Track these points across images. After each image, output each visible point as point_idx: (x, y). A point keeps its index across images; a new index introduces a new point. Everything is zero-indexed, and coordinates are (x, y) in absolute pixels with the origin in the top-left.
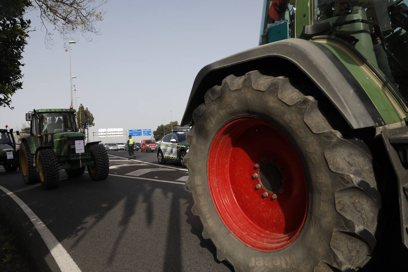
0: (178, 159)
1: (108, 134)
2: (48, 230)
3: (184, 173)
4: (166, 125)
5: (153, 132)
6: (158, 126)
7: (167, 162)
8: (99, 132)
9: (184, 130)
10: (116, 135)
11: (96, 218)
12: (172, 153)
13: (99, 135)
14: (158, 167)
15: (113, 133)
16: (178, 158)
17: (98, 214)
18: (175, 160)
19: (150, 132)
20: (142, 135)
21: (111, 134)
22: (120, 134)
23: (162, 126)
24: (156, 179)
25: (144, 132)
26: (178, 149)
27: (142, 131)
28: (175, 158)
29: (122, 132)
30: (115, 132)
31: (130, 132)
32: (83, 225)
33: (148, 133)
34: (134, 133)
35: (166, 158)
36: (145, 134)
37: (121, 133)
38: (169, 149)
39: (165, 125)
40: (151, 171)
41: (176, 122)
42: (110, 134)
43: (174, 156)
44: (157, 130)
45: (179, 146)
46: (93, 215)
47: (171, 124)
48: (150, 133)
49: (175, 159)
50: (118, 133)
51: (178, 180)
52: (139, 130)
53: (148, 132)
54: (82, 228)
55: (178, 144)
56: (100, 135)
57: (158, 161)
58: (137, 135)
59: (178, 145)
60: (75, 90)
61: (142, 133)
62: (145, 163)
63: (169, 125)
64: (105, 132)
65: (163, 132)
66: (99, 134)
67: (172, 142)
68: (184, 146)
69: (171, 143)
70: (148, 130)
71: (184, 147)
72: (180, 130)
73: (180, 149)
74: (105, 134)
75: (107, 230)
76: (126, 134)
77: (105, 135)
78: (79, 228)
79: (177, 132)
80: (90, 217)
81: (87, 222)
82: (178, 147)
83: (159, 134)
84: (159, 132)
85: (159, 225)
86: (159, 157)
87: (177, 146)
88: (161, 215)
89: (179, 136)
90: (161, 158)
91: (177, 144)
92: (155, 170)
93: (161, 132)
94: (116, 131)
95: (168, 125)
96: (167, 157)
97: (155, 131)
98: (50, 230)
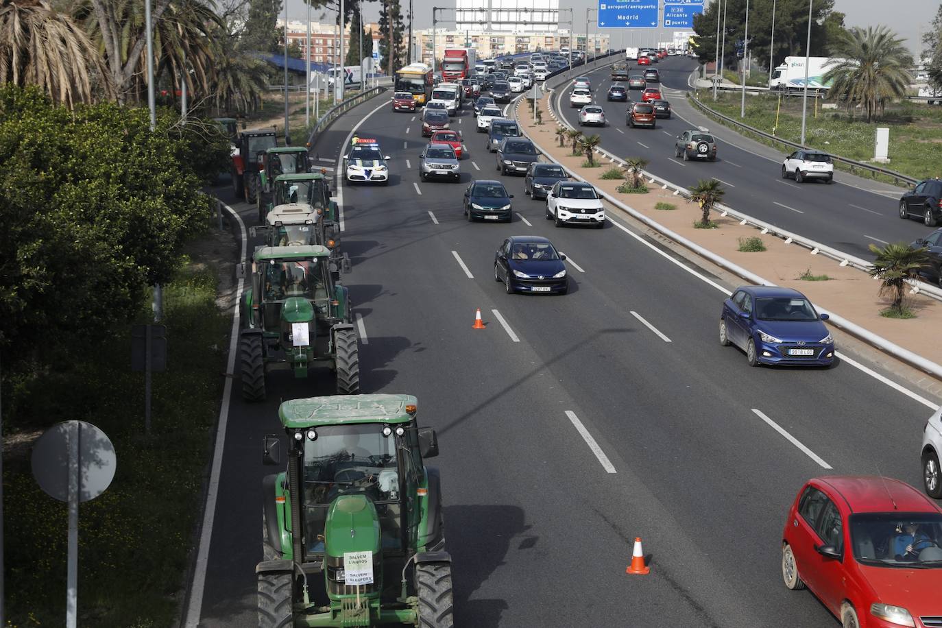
1: (494, 19)
8: (458, 6)
10: (526, 23)
13: (458, 20)
15: (513, 17)
20: (660, 24)
21: (505, 20)
22: (546, 20)
25: (668, 9)
27: (661, 5)
29: (555, 11)
30: (526, 11)
31: (605, 8)
34: (624, 12)
36: (673, 19)
37: (548, 17)
42: (504, 17)
50: (537, 17)
56: (461, 23)
58: (633, 24)
61: (661, 14)
64: (482, 10)
66: (459, 17)
74: (480, 16)
77: (482, 23)
94: (529, 6)
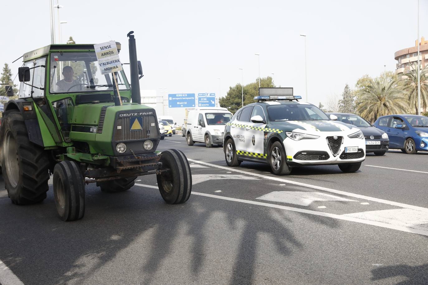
0: (265, 157)
2: (14, 276)
3: (277, 185)
4: (247, 86)
5: (220, 99)
6: (231, 88)
7: (244, 163)
9: (280, 97)
11: (101, 258)
12: (254, 145)
14: (224, 172)
16: (266, 155)
17: (104, 253)
18: (259, 159)
19: (214, 99)
20: (197, 106)
22: (151, 101)
23: (239, 88)
24: (217, 194)
25: (200, 99)
26: (266, 136)
27: (197, 97)
28: (259, 154)
29: (155, 97)
31: (171, 99)
32: (77, 270)
33: (210, 101)
34: (180, 101)
35: (241, 154)
36: (202, 103)
38: (247, 135)
39: (245, 85)
40: (210, 178)
41: (267, 79)
43: (257, 150)
44: (226, 95)
45: (268, 131)
46: (95, 254)
47: (258, 83)
48: (213, 103)
49: (259, 157)
50: (146, 101)
51: (263, 198)
52: (189, 95)
53: (209, 99)
54: (75, 275)
55: (266, 127)
57: (225, 159)
58: (185, 106)
59: (266, 129)
60: (58, 8)
61: (197, 101)
62: (199, 164)
63: (254, 84)
65: (239, 101)
67: (254, 121)
68: (278, 130)
69: (253, 124)
70: (209, 95)
71: (279, 132)
72: (272, 97)
73: (270, 136)
75: (121, 280)
76: (163, 103)
78: (69, 274)
79: (265, 100)
80: (90, 257)
81: (83, 265)
82: (266, 133)
83: (232, 104)
84: (231, 100)
85: (216, 277)
86: (227, 152)
87: (264, 130)
88: (221, 261)
89: (269, 109)
90: (232, 154)
91: (265, 125)
92: (218, 177)
93: (237, 100)
95: (251, 85)
96: (243, 152)
97: (223, 98)
98: (18, 276)
